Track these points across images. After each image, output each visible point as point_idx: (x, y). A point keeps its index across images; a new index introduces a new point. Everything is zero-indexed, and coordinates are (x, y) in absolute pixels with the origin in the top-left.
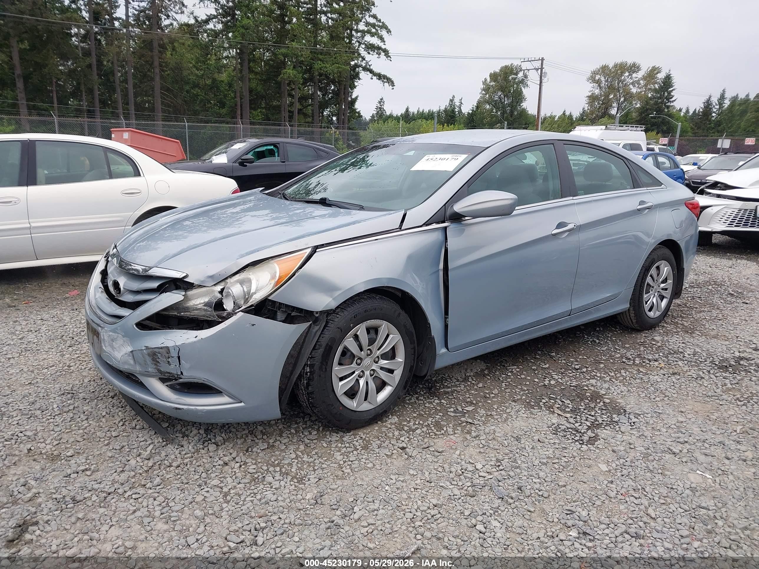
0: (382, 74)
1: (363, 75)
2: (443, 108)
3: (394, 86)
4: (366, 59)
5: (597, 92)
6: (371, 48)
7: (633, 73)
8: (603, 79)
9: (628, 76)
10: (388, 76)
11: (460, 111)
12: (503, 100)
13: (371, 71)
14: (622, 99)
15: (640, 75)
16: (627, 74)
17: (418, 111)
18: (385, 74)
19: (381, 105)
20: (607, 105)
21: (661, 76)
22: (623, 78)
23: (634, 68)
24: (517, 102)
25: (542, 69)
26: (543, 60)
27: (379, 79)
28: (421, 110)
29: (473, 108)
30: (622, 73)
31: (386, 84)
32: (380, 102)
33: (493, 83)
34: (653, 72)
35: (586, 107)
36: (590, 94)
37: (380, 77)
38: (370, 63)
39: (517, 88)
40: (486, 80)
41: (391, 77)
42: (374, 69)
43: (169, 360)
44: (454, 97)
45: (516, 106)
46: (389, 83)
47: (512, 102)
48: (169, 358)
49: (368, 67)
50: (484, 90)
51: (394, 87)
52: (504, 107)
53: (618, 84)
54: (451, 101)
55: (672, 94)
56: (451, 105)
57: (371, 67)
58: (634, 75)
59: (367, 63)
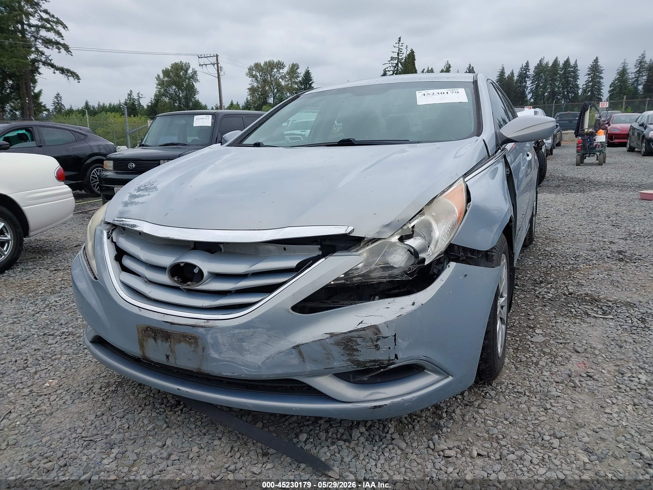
0: (65, 68)
1: (43, 69)
2: (123, 101)
3: (80, 79)
4: (46, 54)
5: (255, 84)
6: (48, 42)
7: (280, 69)
8: (258, 74)
9: (277, 72)
10: (71, 70)
11: (140, 104)
12: (178, 94)
13: (53, 66)
14: (275, 91)
15: (285, 70)
16: (275, 70)
17: (99, 105)
18: (69, 68)
19: (58, 101)
20: (265, 96)
21: (301, 71)
22: (273, 73)
23: (280, 65)
24: (191, 95)
25: (218, 64)
26: (217, 56)
27: (62, 74)
28: (101, 104)
29: (151, 101)
30: (272, 69)
31: (71, 78)
32: (56, 98)
33: (166, 79)
34: (294, 68)
35: (249, 98)
36: (250, 87)
37: (62, 71)
38: (50, 58)
39: (189, 82)
40: (159, 76)
41: (75, 71)
42: (55, 64)
43: (379, 343)
44: (131, 91)
45: (190, 98)
46: (73, 77)
47: (186, 95)
48: (378, 339)
49: (49, 61)
50: (159, 84)
51: (80, 81)
52: (180, 99)
53: (271, 78)
54: (130, 95)
55: (312, 86)
56: (130, 99)
57: (52, 62)
58: (281, 71)
59: (47, 57)
